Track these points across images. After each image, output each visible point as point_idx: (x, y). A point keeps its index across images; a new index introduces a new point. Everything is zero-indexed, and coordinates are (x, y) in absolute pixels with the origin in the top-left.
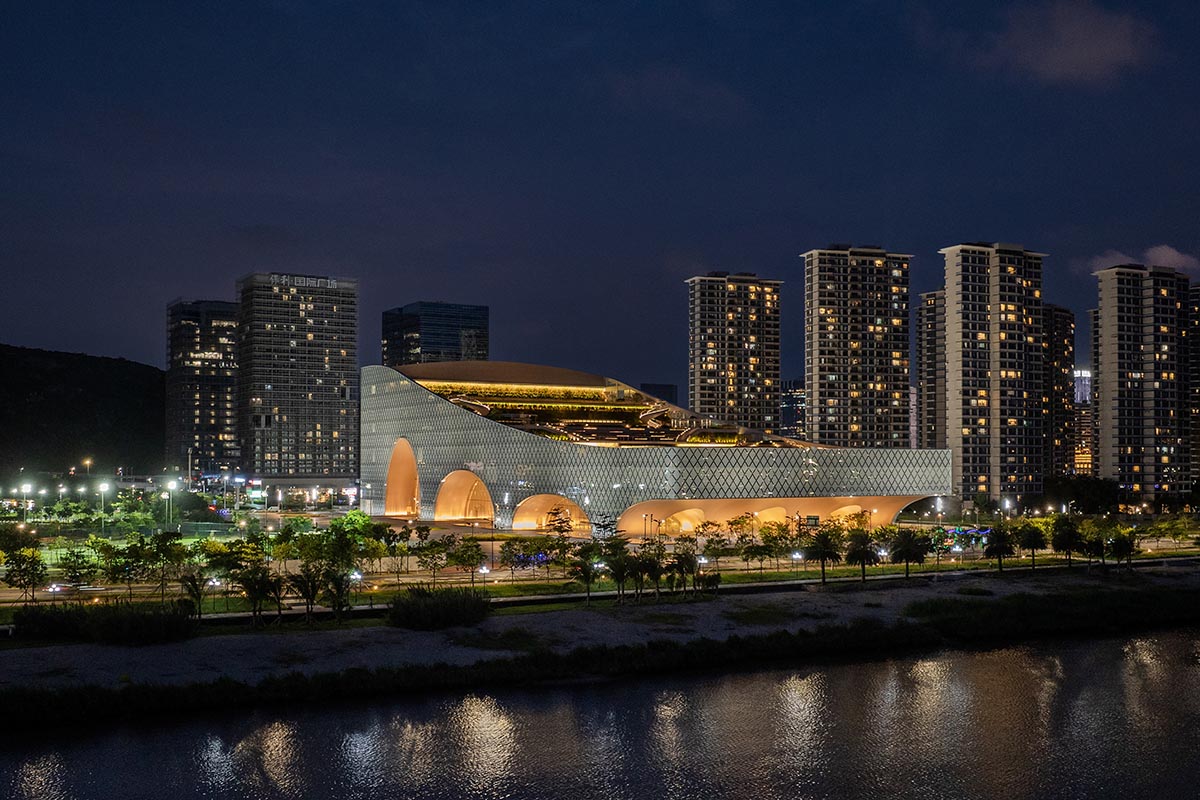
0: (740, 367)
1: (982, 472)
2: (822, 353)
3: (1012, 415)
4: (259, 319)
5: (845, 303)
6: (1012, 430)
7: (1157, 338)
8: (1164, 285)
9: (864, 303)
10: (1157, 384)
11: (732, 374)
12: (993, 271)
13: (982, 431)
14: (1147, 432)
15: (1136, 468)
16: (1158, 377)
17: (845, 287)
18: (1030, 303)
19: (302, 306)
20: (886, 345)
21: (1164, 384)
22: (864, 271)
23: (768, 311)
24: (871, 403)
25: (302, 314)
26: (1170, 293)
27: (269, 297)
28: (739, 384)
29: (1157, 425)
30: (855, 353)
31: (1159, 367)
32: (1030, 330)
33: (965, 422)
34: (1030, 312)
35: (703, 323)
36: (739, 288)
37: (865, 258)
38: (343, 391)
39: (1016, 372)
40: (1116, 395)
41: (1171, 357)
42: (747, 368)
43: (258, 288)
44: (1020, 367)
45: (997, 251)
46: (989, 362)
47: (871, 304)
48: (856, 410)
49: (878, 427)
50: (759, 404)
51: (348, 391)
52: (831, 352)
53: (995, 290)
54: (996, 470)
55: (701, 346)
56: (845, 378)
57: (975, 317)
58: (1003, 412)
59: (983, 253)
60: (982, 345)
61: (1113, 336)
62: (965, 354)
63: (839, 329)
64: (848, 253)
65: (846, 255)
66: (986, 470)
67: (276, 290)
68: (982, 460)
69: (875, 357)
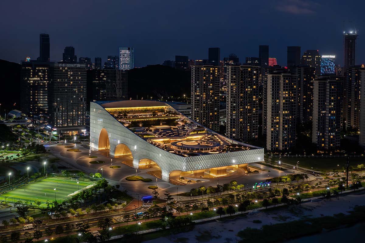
0: (207, 94)
1: (277, 141)
2: (231, 97)
3: (286, 124)
4: (56, 78)
5: (239, 82)
6: (286, 129)
7: (330, 101)
8: (333, 85)
9: (245, 82)
10: (330, 115)
11: (205, 96)
12: (282, 81)
13: (277, 129)
14: (326, 129)
15: (323, 139)
16: (330, 113)
17: (239, 77)
18: (293, 90)
19: (69, 73)
20: (251, 95)
21: (332, 115)
22: (245, 72)
23: (216, 75)
24: (246, 112)
25: (69, 75)
26: (334, 87)
27: (59, 71)
28: (207, 99)
29: (329, 127)
30: (241, 97)
31: (330, 110)
32: (292, 98)
33: (272, 127)
34: (292, 93)
35: (195, 80)
36: (207, 69)
37: (245, 68)
38: (82, 99)
39: (288, 112)
40: (317, 118)
41: (334, 106)
42: (209, 94)
43: (56, 68)
44: (289, 110)
45: (283, 76)
46: (280, 109)
47: (247, 82)
48: (242, 115)
49: (248, 120)
50: (213, 105)
51: (83, 99)
52: (234, 97)
53: (282, 87)
54: (281, 141)
55: (195, 87)
56: (239, 105)
57: (276, 95)
58: (283, 124)
59: (279, 76)
60: (277, 103)
61: (317, 101)
62: (272, 107)
63: (237, 90)
64: (240, 66)
65: (239, 67)
66: (278, 140)
67: (61, 68)
68: (277, 138)
69: (247, 98)
